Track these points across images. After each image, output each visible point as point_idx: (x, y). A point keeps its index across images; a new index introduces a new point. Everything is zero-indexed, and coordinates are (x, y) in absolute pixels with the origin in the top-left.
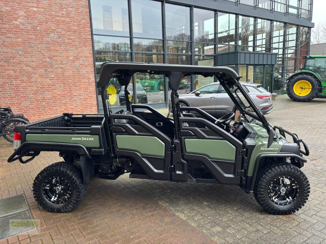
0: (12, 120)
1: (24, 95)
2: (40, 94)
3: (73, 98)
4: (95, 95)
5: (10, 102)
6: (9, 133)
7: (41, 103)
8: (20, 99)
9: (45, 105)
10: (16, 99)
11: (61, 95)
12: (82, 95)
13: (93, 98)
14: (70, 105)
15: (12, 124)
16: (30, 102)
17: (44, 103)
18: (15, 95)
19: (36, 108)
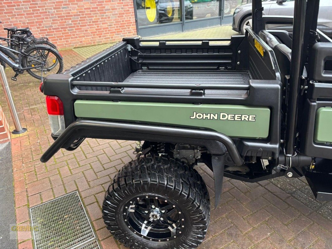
0: (34, 47)
1: (43, 9)
2: (64, 8)
3: (105, 13)
4: (132, 8)
5: (28, 21)
6: (33, 66)
7: (67, 21)
8: (40, 16)
9: (71, 24)
10: (35, 16)
11: (90, 8)
12: (116, 9)
13: (130, 13)
14: (103, 24)
15: (35, 52)
16: (53, 20)
17: (70, 22)
18: (33, 10)
19: (61, 28)
